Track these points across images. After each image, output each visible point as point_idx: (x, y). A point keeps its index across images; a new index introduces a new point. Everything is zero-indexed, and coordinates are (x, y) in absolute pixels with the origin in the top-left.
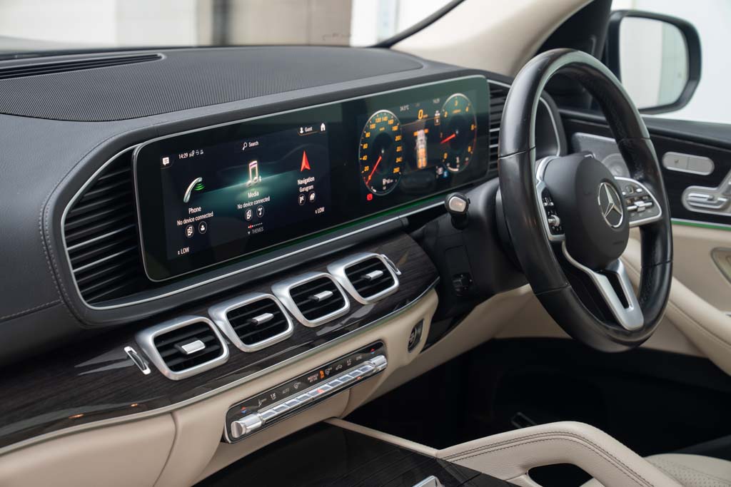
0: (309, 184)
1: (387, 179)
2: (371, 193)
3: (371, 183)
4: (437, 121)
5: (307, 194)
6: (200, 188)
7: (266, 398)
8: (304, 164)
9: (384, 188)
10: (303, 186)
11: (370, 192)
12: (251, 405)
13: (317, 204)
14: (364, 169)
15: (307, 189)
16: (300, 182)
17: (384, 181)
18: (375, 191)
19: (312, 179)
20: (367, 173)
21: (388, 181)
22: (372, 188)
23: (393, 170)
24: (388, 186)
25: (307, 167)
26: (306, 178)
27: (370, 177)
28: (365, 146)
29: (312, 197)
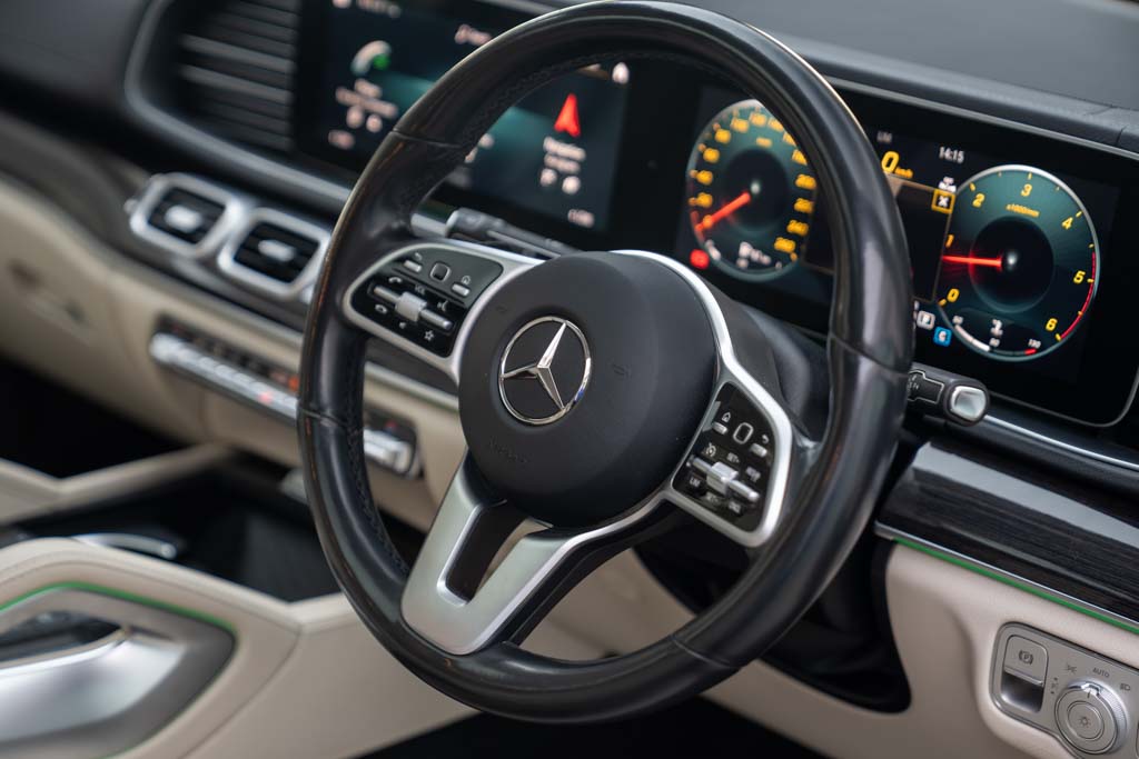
0: (569, 159)
3: (708, 234)
4: (943, 202)
5: (561, 176)
6: (382, 62)
8: (566, 120)
9: (743, 264)
10: (555, 156)
11: (704, 250)
13: (578, 201)
14: (697, 197)
15: (562, 165)
16: (550, 144)
17: (745, 249)
18: (715, 254)
19: (577, 154)
20: (703, 211)
21: (756, 255)
22: (709, 242)
24: (754, 264)
25: (572, 128)
26: (565, 145)
27: (709, 221)
28: (711, 154)
29: (569, 186)
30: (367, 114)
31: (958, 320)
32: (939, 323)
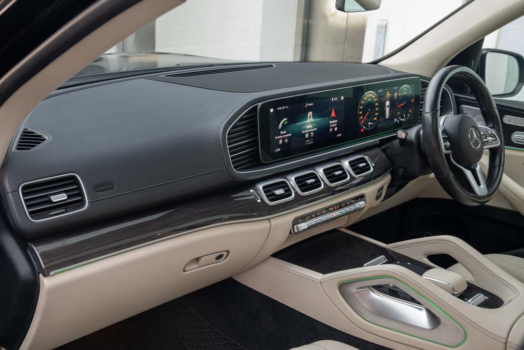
0: (335, 123)
1: (371, 122)
2: (363, 128)
4: (396, 97)
5: (333, 128)
7: (310, 216)
8: (333, 114)
10: (332, 124)
12: (303, 218)
13: (338, 132)
14: (360, 118)
15: (333, 125)
16: (331, 122)
17: (369, 124)
18: (365, 127)
19: (336, 121)
20: (362, 120)
22: (363, 126)
23: (374, 119)
24: (371, 125)
25: (334, 116)
26: (334, 120)
27: (363, 122)
28: (361, 107)
29: (336, 129)
30: (284, 139)
31: (400, 117)
32: (398, 119)
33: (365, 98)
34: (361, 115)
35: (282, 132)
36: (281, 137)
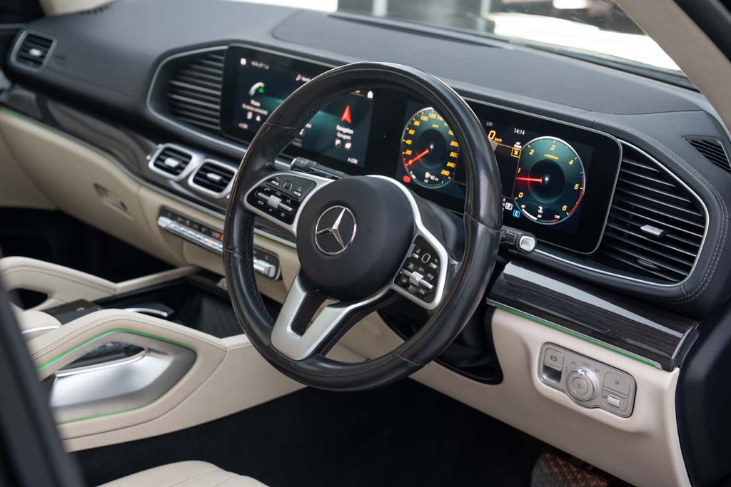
0: (347, 134)
1: (431, 174)
2: (408, 175)
3: (411, 168)
4: (516, 153)
5: (344, 142)
6: (261, 91)
7: (182, 219)
8: (346, 116)
9: (426, 181)
10: (341, 132)
12: (174, 216)
13: (351, 153)
14: (405, 151)
15: (345, 137)
16: (339, 128)
17: (427, 175)
18: (414, 177)
19: (351, 132)
20: (408, 158)
21: (433, 178)
22: (411, 172)
23: (441, 171)
24: (431, 182)
25: (349, 120)
26: (346, 127)
27: (410, 162)
28: (412, 132)
29: (348, 146)
30: (255, 114)
31: (523, 206)
32: (515, 208)
33: (424, 118)
34: (408, 147)
35: (253, 102)
36: (252, 109)
